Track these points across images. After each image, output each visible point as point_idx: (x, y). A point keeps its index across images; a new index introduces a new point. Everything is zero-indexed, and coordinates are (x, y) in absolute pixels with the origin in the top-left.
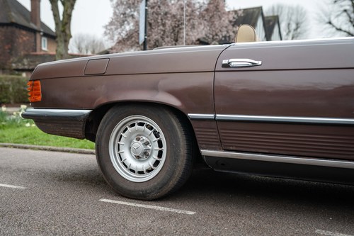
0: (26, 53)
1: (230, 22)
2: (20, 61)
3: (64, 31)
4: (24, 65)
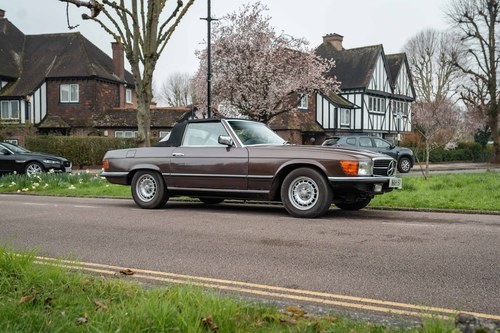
0: (108, 108)
1: (323, 73)
2: (102, 117)
3: (144, 92)
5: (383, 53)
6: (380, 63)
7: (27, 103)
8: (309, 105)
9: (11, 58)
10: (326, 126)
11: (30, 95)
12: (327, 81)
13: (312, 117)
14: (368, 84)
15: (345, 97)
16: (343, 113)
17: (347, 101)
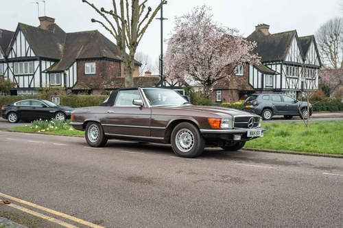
0: (113, 77)
1: (249, 51)
2: (109, 83)
4: (111, 86)
5: (296, 36)
6: (294, 43)
7: (65, 75)
8: (244, 73)
9: (57, 47)
10: (255, 87)
11: (67, 70)
12: (251, 57)
13: (246, 81)
14: (285, 57)
15: (270, 66)
16: (267, 78)
17: (271, 69)
